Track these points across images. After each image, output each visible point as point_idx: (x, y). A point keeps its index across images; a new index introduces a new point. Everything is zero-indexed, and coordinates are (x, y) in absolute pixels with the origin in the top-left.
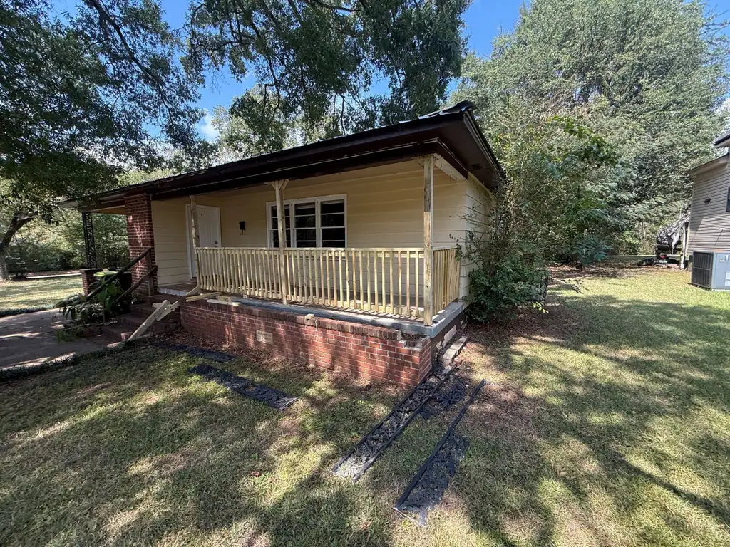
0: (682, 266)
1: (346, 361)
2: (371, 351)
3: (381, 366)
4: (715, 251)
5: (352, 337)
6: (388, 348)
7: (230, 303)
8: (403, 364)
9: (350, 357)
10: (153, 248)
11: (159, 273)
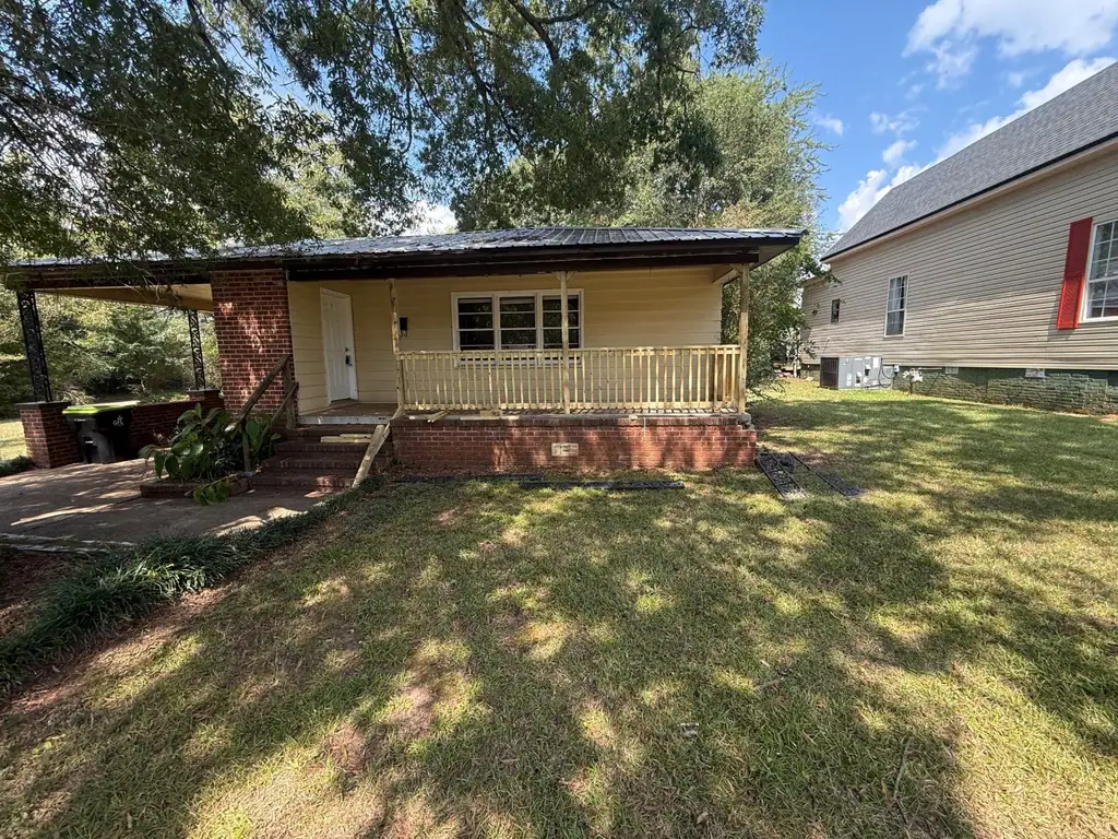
0: (795, 374)
1: (680, 455)
2: (708, 439)
3: (718, 451)
4: (840, 356)
5: (687, 430)
6: (726, 434)
7: (504, 418)
8: (740, 445)
9: (684, 450)
10: (292, 356)
11: (301, 394)
